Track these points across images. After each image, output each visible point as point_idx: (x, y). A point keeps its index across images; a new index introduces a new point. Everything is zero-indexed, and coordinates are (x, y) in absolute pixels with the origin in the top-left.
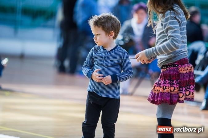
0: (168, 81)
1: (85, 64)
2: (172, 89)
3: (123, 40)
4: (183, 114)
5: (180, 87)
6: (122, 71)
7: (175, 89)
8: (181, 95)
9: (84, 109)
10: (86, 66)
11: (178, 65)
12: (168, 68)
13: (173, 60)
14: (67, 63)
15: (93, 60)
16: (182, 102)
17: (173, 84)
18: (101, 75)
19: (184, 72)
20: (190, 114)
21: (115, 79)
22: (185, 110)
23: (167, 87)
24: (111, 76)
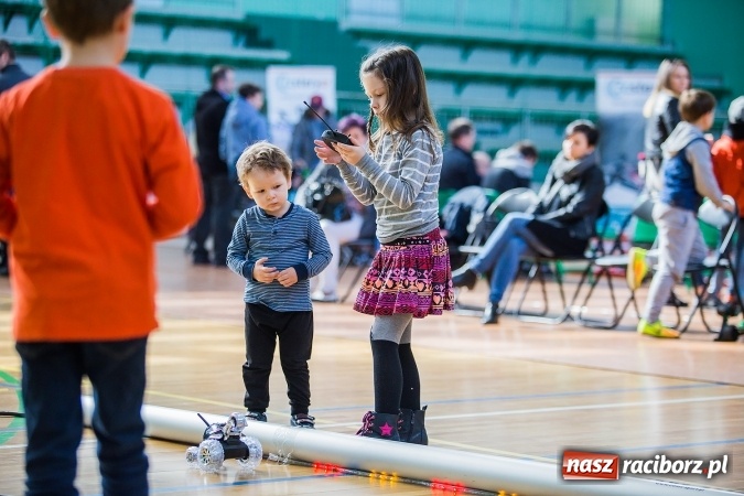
0: (414, 272)
1: (230, 252)
2: (421, 286)
3: (321, 190)
4: (449, 335)
5: (433, 284)
6: (310, 254)
7: (425, 288)
8: (437, 299)
9: (242, 336)
10: (233, 254)
11: (431, 241)
12: (411, 246)
13: (423, 230)
14: (209, 244)
15: (248, 239)
16: (440, 312)
17: (423, 277)
18: (271, 269)
19: (441, 255)
20: (463, 334)
21: (303, 273)
22: (453, 327)
23: (412, 283)
24: (295, 267)
